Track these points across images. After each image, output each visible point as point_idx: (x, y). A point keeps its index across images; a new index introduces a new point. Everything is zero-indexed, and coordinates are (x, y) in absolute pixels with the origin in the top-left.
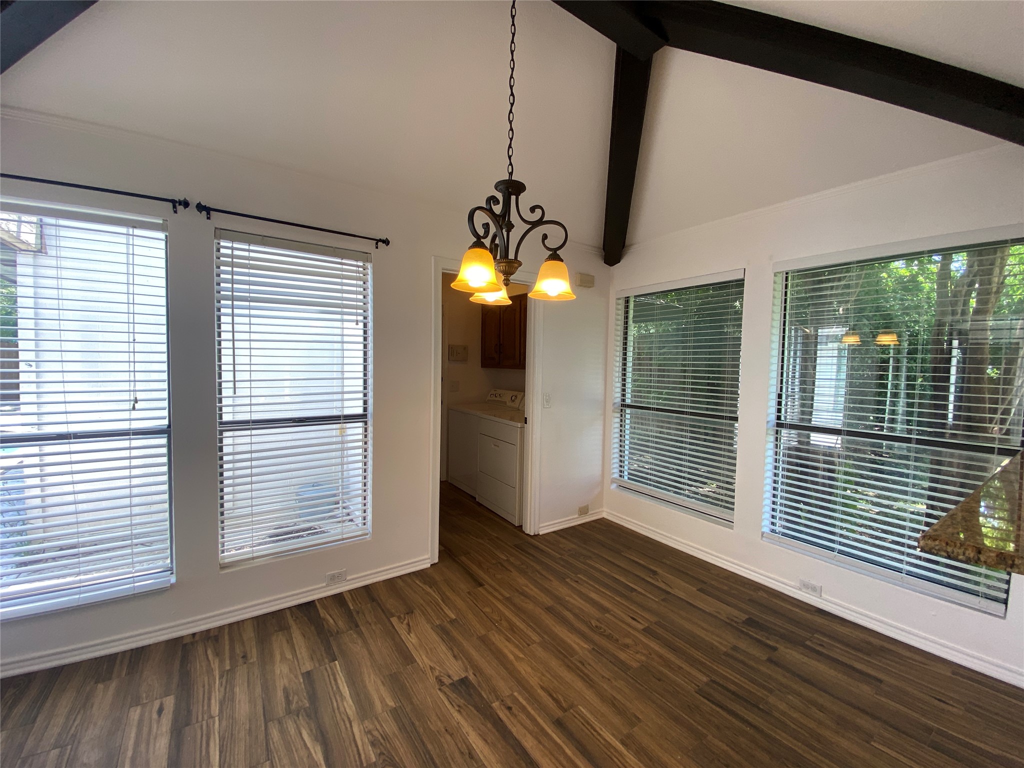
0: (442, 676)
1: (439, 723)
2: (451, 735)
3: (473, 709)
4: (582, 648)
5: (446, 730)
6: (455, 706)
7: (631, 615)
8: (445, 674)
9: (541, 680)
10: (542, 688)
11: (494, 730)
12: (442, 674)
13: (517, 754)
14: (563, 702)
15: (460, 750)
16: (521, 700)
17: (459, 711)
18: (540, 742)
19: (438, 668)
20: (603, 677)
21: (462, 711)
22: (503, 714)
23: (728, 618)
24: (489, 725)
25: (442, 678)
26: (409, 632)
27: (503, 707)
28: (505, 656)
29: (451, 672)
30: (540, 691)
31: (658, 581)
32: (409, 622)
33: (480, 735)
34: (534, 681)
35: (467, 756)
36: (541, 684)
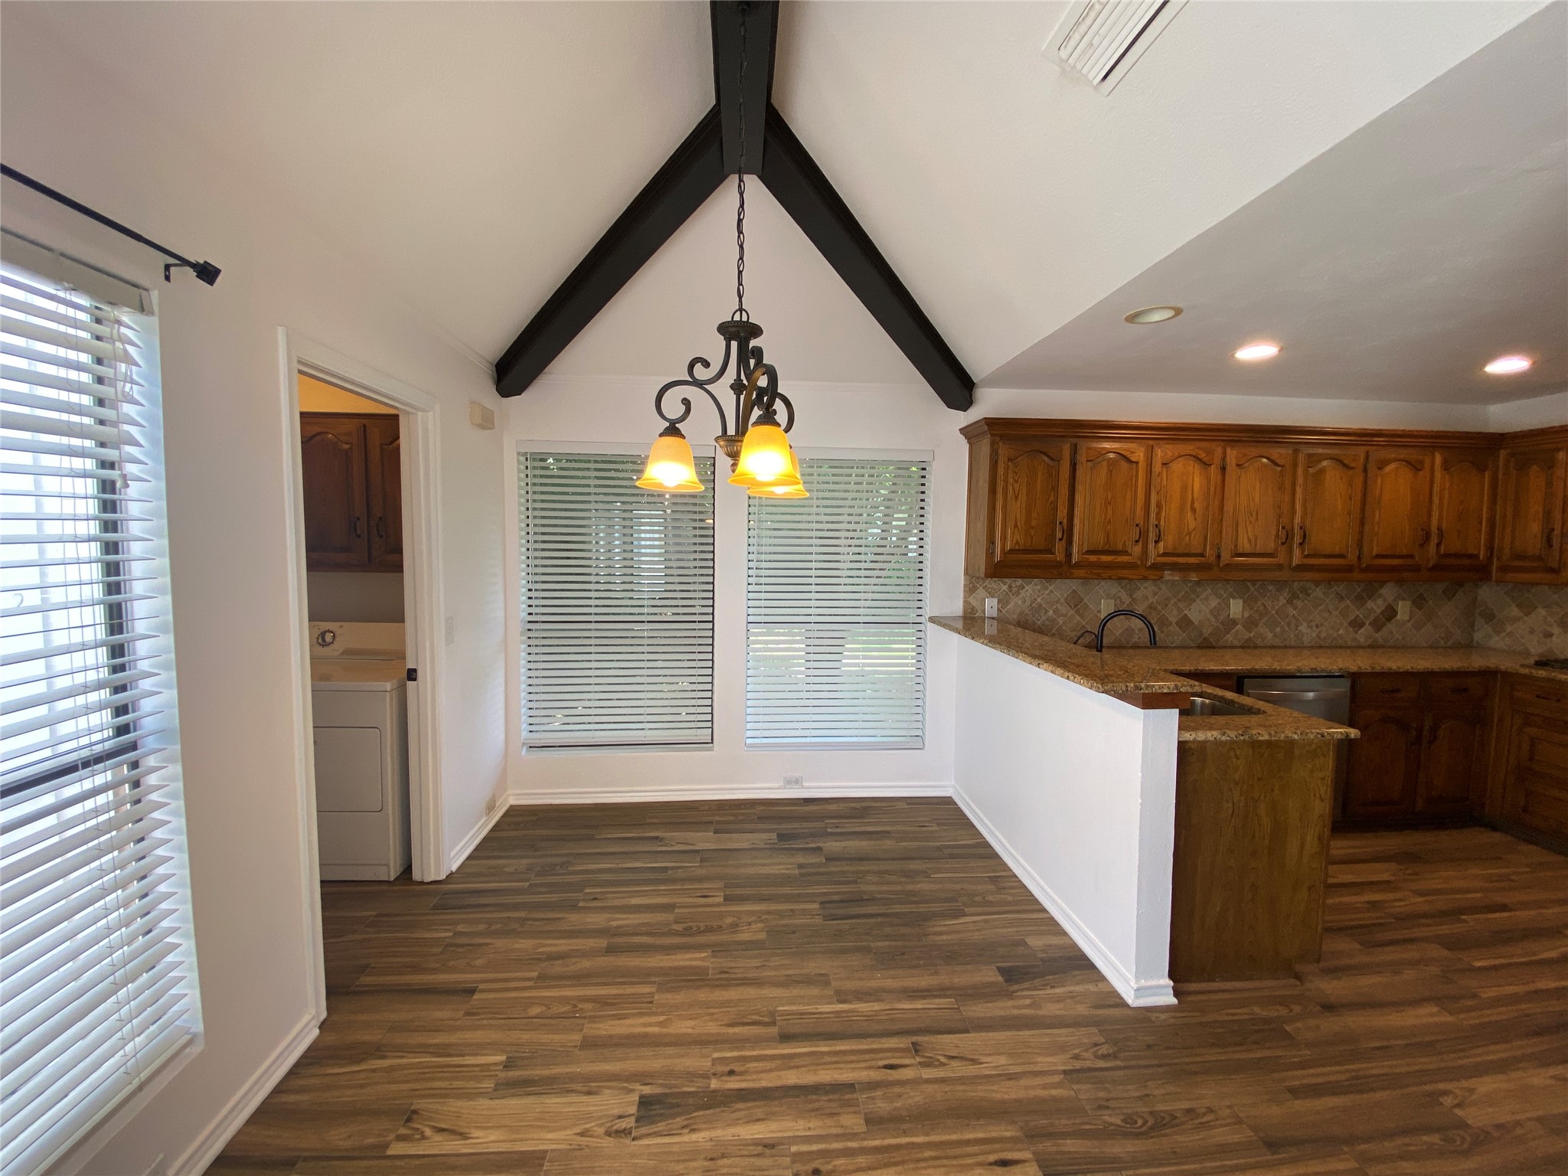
0: (612, 1126)
1: (694, 1164)
2: (723, 1156)
3: (701, 1113)
4: (703, 959)
5: (712, 1159)
6: (680, 1132)
7: (700, 895)
8: (612, 1121)
9: (717, 1020)
10: (729, 1025)
11: (750, 1104)
12: (609, 1125)
13: (797, 1096)
14: (761, 1018)
15: (755, 1155)
16: (729, 1054)
17: (693, 1131)
18: (798, 1067)
19: (593, 1124)
20: (757, 968)
21: (694, 1127)
22: (734, 1084)
23: (766, 844)
24: (740, 1105)
25: (615, 1128)
26: (464, 1136)
27: (725, 1078)
28: (646, 1035)
29: (616, 1112)
30: (731, 1030)
31: (672, 845)
32: (434, 1127)
33: (748, 1122)
34: (712, 1028)
35: (767, 1151)
36: (723, 1023)
